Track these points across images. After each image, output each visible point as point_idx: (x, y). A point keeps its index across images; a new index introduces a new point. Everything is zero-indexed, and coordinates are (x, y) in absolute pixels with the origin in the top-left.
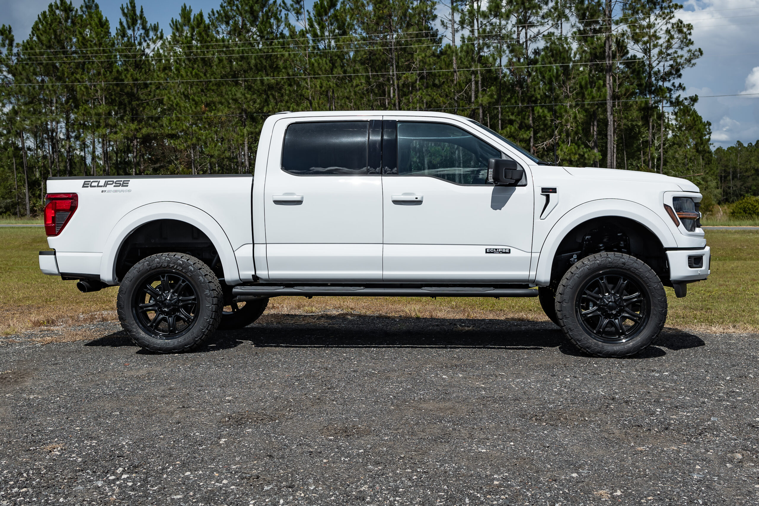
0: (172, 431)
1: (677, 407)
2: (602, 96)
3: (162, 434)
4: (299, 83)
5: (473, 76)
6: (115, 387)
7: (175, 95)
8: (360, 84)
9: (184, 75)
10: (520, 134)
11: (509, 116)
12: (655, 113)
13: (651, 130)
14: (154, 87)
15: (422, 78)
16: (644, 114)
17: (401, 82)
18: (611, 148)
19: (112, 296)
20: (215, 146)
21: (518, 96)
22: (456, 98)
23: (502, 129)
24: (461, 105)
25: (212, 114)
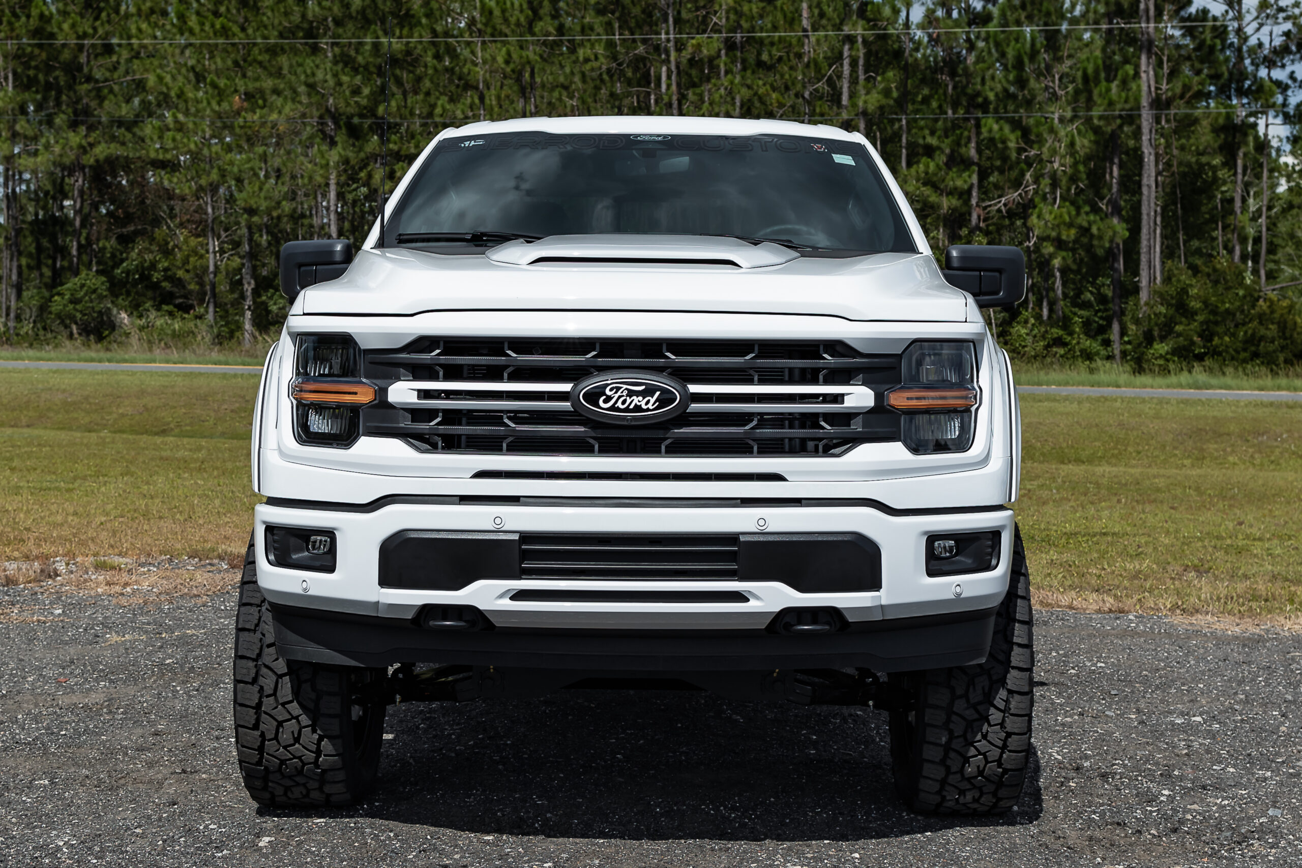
0: (160, 819)
1: (1204, 787)
2: (1132, 99)
3: (139, 826)
4: (455, 50)
5: (847, 47)
6: (38, 729)
7: (174, 71)
8: (593, 57)
9: (197, 29)
10: (949, 177)
11: (924, 138)
12: (1251, 139)
13: (1240, 177)
14: (125, 54)
15: (730, 46)
16: (1225, 139)
17: (686, 54)
18: (1148, 215)
19: (25, 529)
20: (261, 189)
21: (945, 93)
22: (807, 95)
23: (909, 165)
24: (818, 110)
25: (256, 117)
